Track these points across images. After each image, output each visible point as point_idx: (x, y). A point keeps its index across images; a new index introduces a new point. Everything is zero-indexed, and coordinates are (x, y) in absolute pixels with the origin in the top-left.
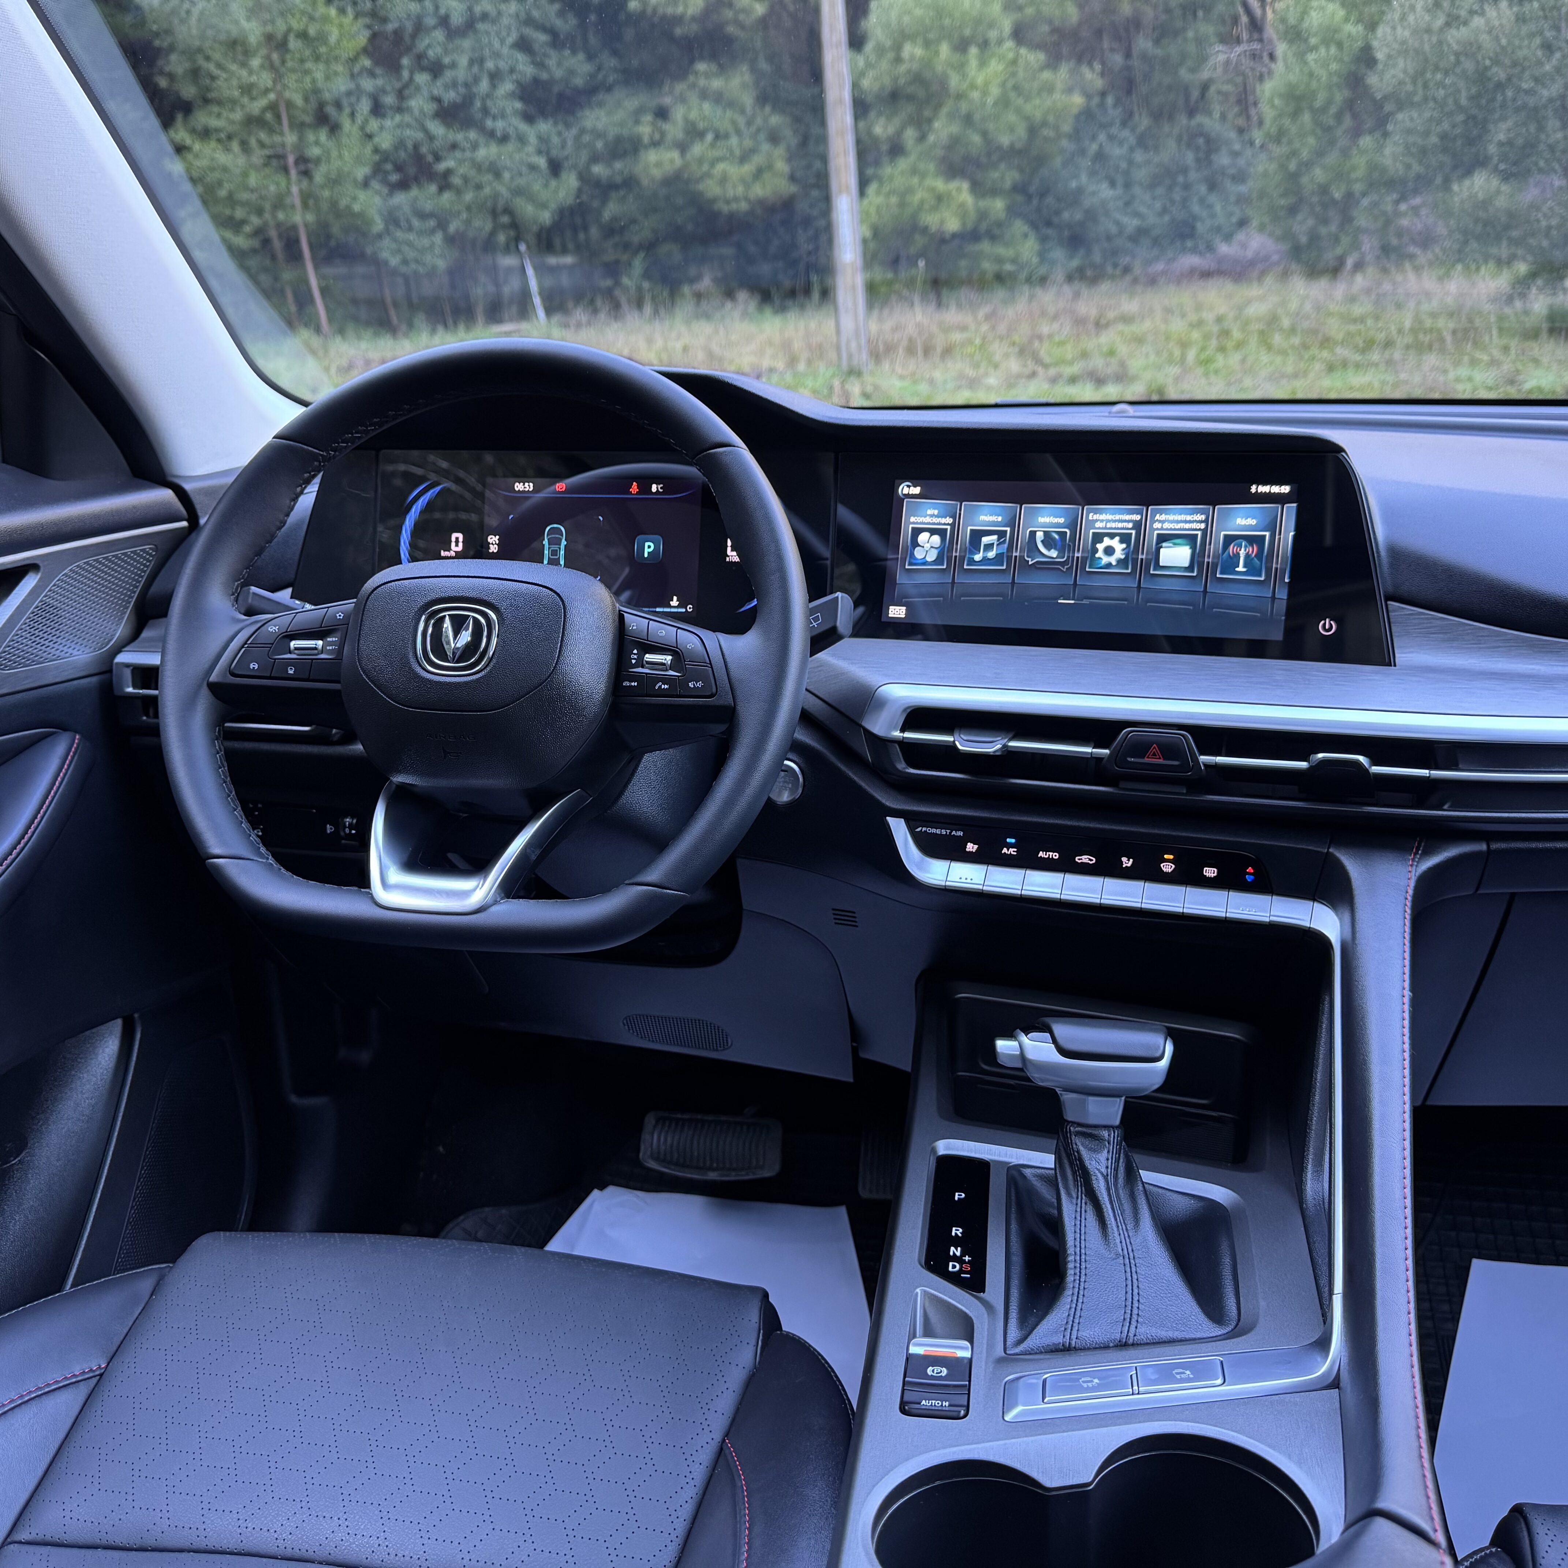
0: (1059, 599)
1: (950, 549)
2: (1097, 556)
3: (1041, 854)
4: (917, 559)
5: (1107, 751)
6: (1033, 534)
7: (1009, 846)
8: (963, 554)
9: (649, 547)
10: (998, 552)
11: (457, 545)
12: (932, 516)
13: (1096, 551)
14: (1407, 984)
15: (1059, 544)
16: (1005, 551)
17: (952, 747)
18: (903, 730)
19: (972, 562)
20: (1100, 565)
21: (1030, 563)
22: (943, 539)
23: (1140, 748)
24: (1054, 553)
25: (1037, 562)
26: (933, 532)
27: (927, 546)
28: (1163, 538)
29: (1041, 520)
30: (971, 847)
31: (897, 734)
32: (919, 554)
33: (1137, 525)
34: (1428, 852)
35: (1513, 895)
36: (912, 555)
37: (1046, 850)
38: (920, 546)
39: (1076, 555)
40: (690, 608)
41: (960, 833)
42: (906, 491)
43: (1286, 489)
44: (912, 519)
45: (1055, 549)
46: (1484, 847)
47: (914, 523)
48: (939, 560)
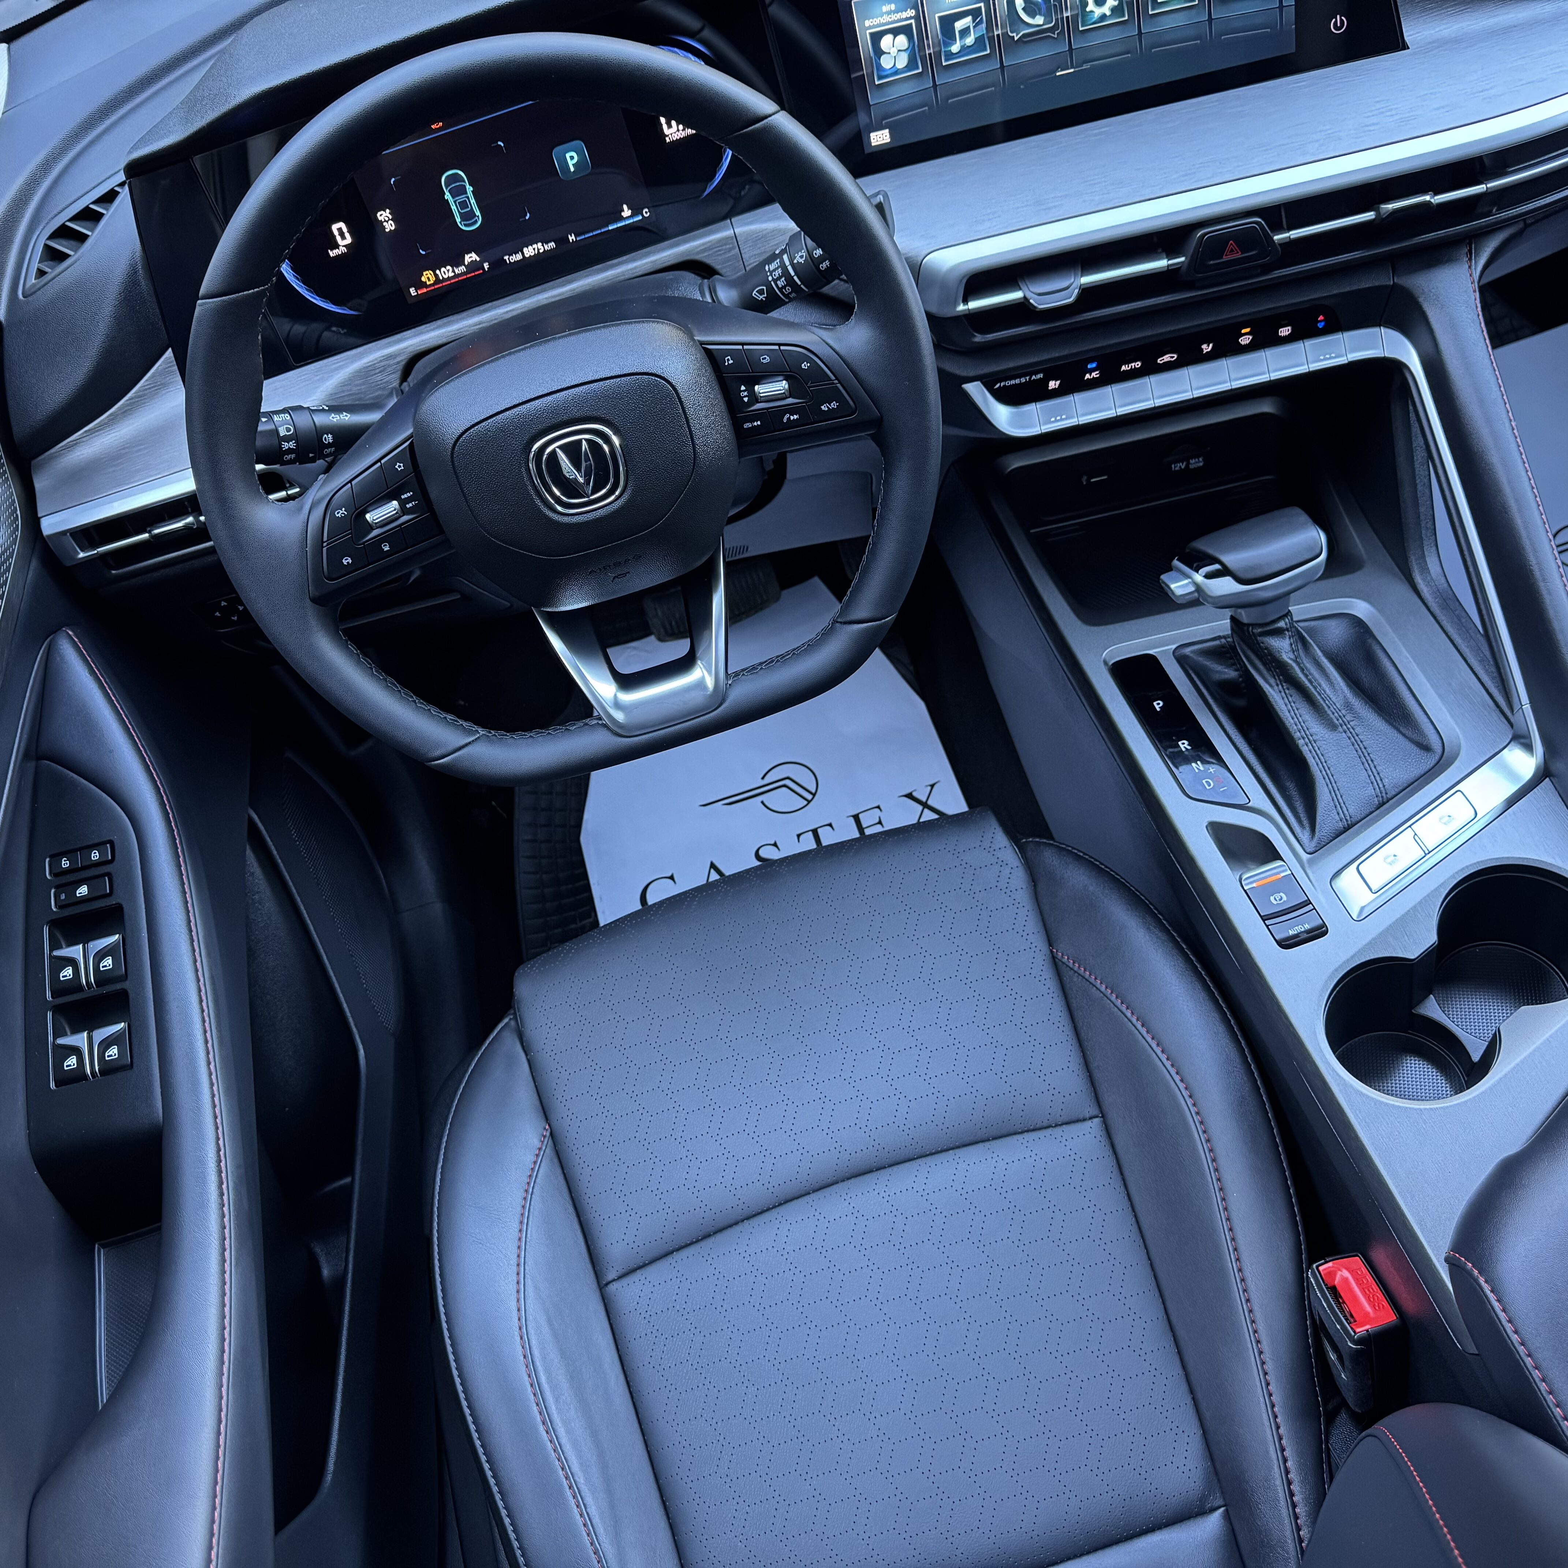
0: (1057, 71)
1: (922, 47)
2: (1088, 9)
3: (1124, 368)
4: (885, 70)
5: (1183, 259)
6: (1011, 3)
7: (1091, 371)
8: (937, 49)
9: (572, 158)
10: (977, 36)
11: (343, 237)
12: (889, 13)
15: (1043, 7)
16: (985, 32)
17: (1023, 306)
18: (965, 301)
19: (950, 55)
20: (1094, 20)
21: (1016, 39)
22: (910, 38)
23: (1218, 247)
24: (1039, 20)
25: (1024, 36)
26: (895, 32)
27: (893, 51)
30: (1053, 385)
31: (961, 307)
32: (886, 63)
36: (879, 66)
37: (1128, 363)
38: (884, 53)
39: (1065, 15)
40: (646, 212)
41: (1040, 376)
44: (867, 23)
45: (1040, 14)
47: (870, 27)
48: (908, 67)
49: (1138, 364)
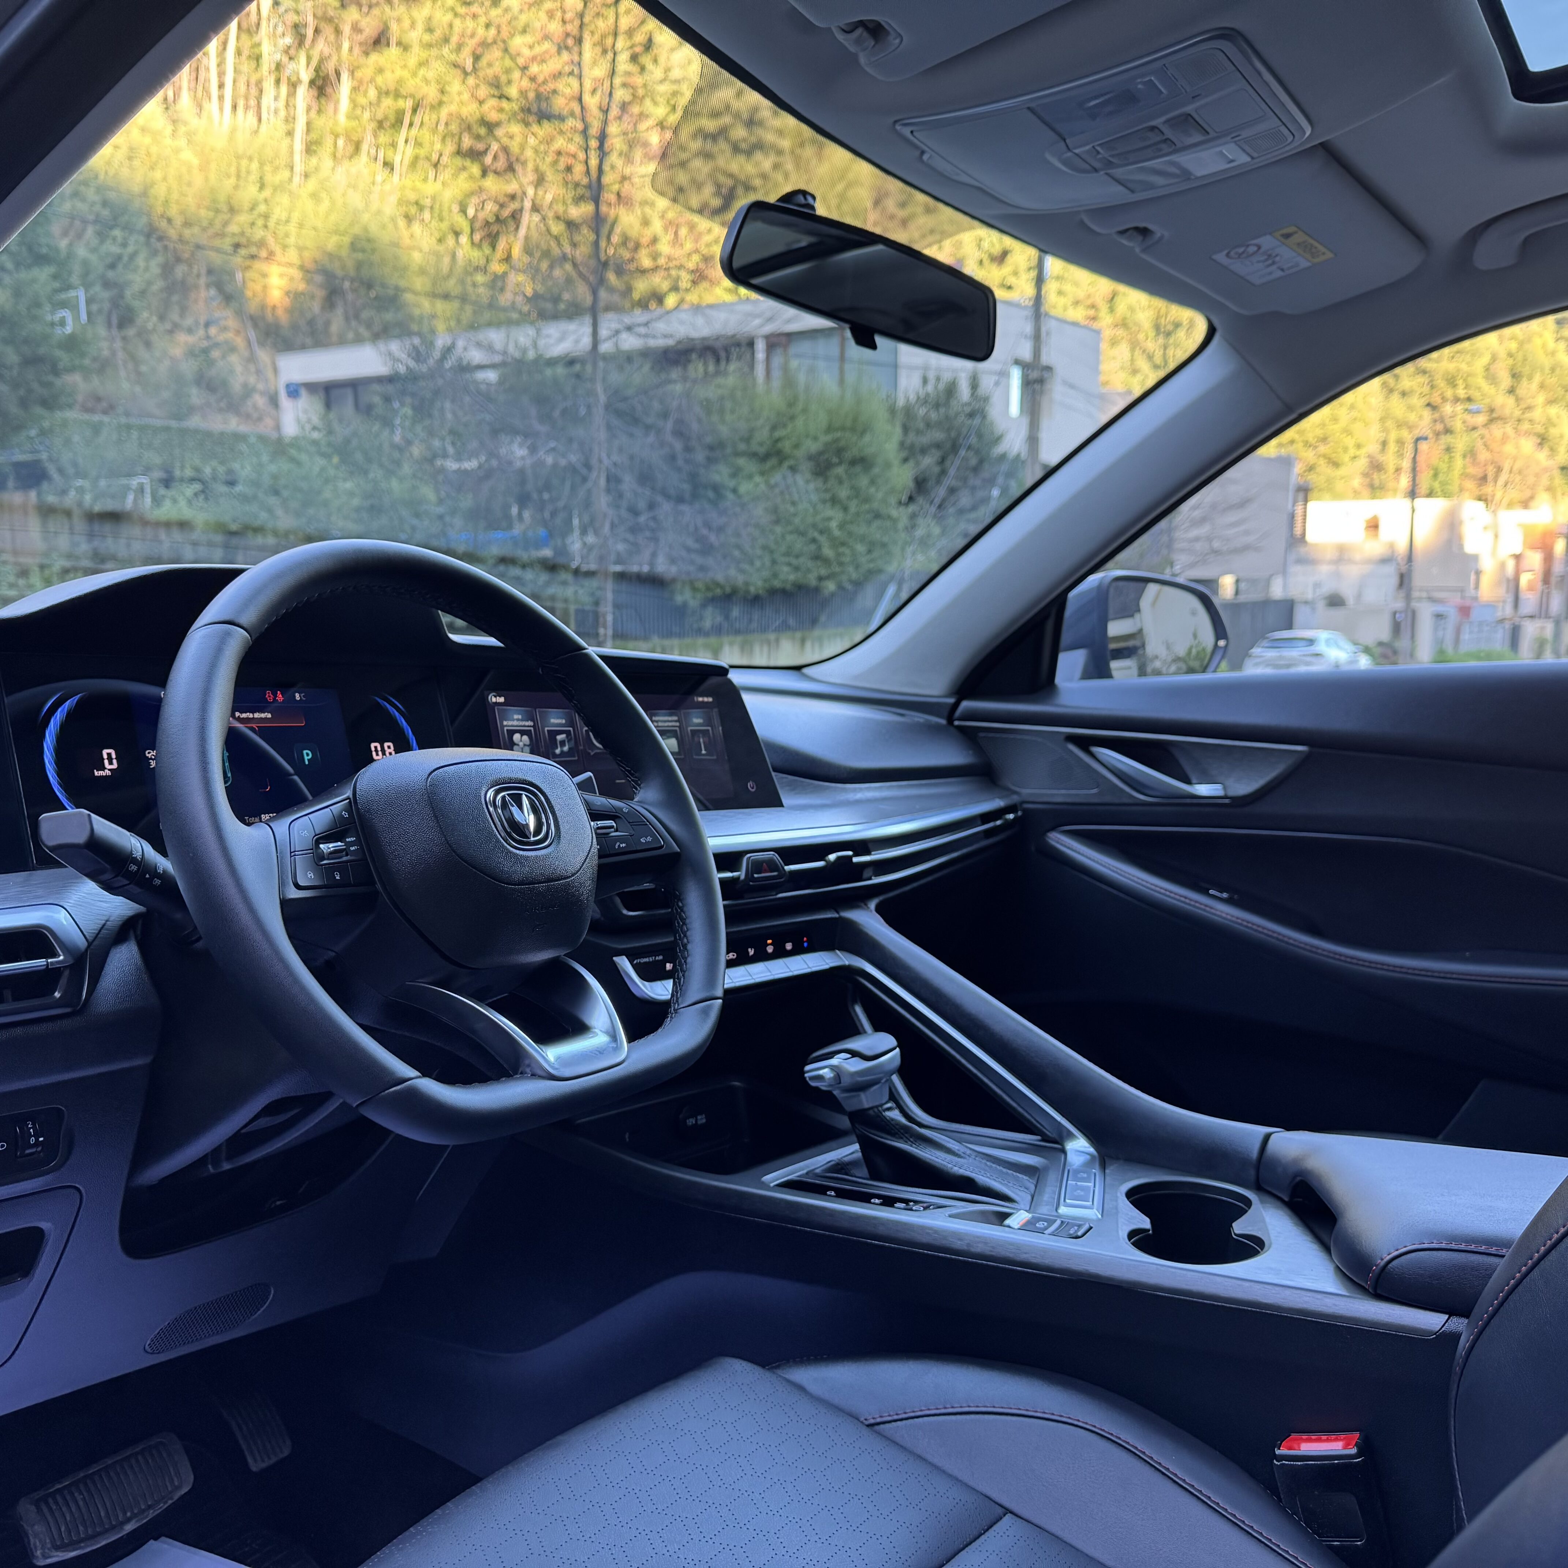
1: (538, 746)
5: (739, 874)
8: (547, 749)
9: (308, 755)
10: (570, 747)
11: (111, 763)
12: (518, 720)
16: (574, 746)
22: (531, 738)
23: (757, 867)
25: (597, 753)
26: (522, 733)
27: (521, 744)
30: (668, 967)
38: (515, 744)
41: (661, 958)
42: (494, 700)
43: (710, 699)
44: (505, 723)
47: (506, 726)
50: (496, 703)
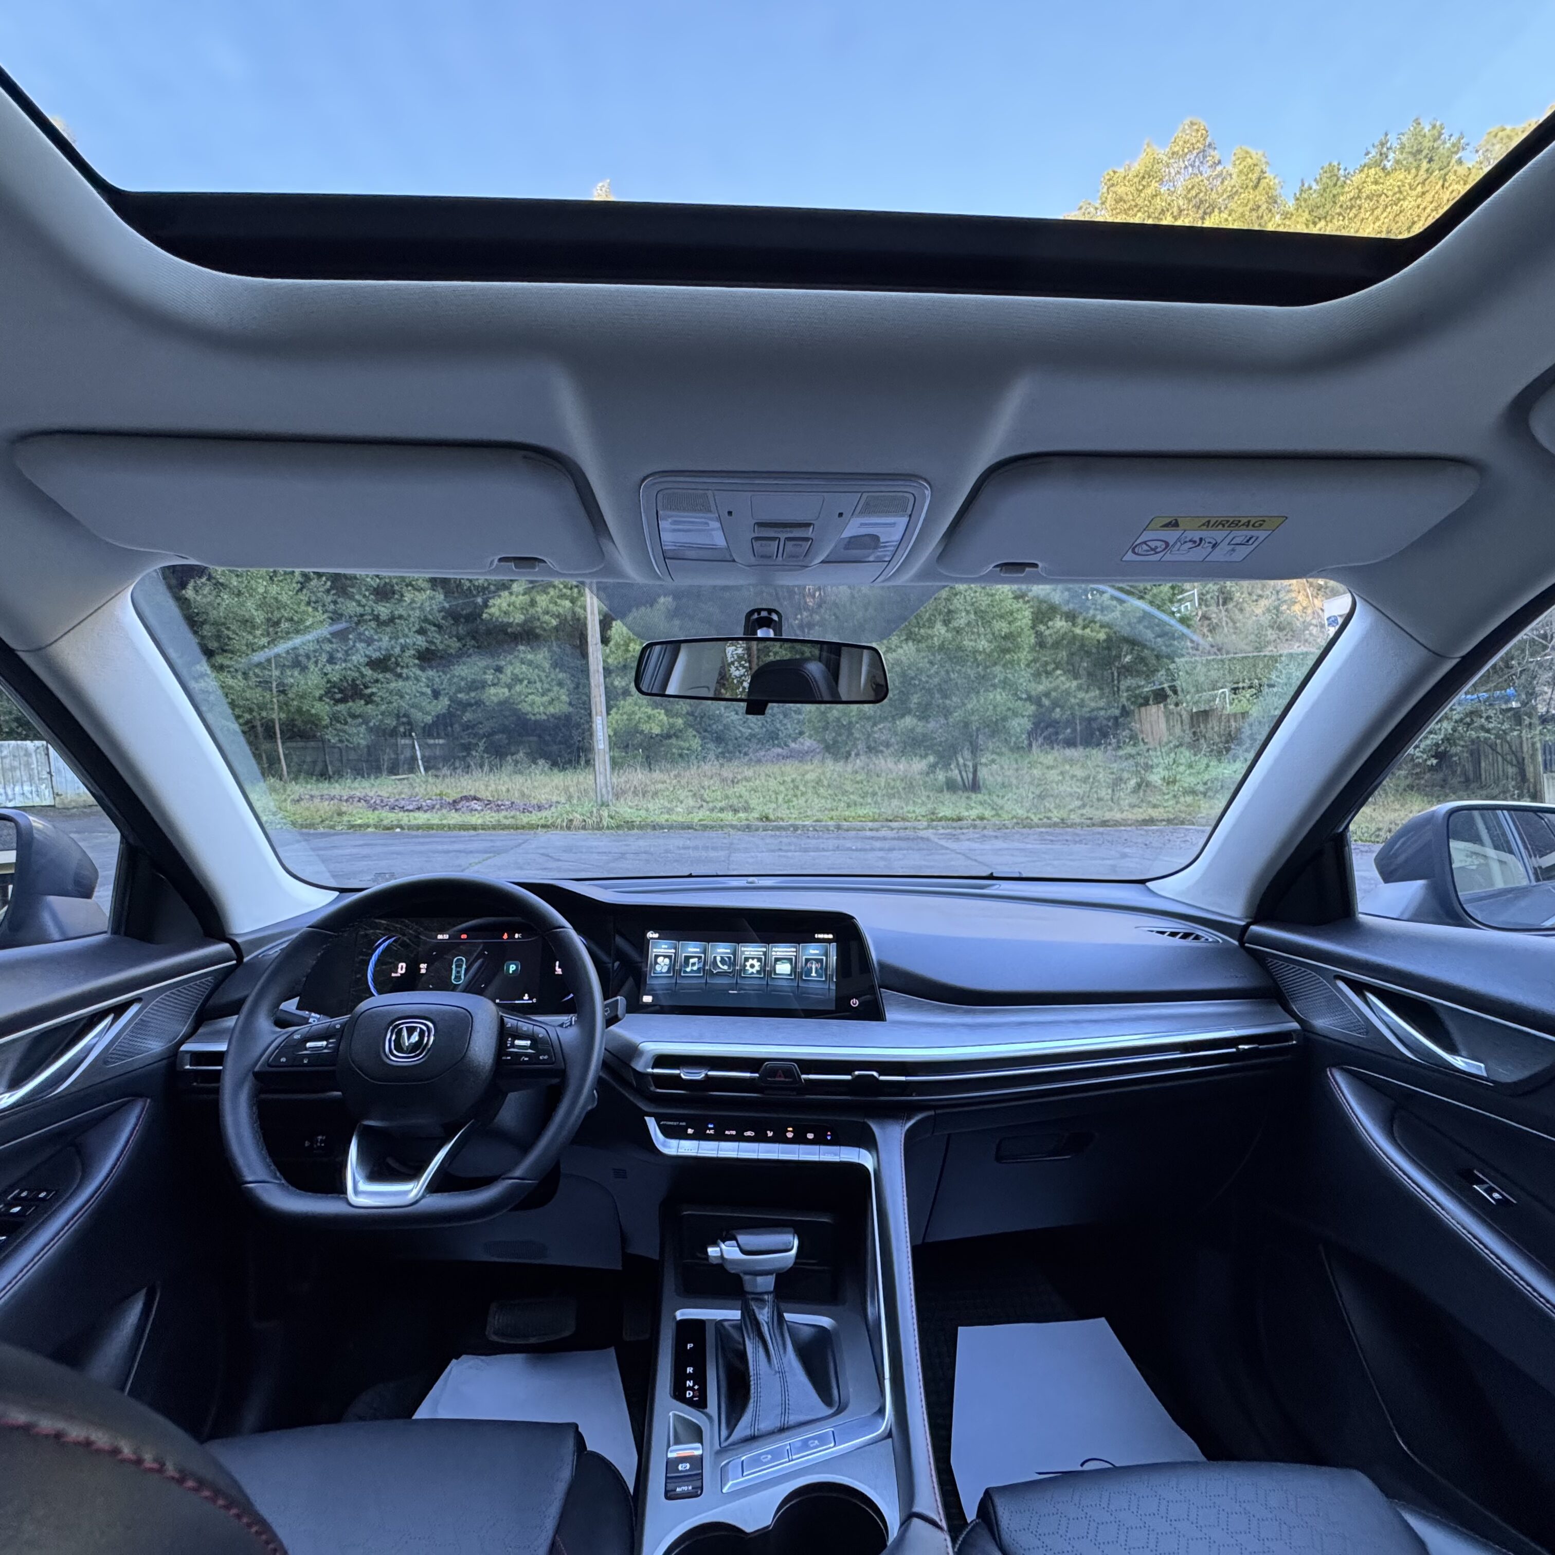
0: (730, 991)
1: (674, 965)
2: (746, 968)
3: (727, 1132)
4: (657, 971)
5: (757, 1075)
6: (715, 957)
7: (710, 1129)
8: (681, 968)
10: (698, 967)
11: (401, 970)
12: (664, 948)
13: (745, 966)
14: (905, 1194)
15: (728, 963)
16: (702, 966)
17: (678, 1077)
18: (653, 1068)
19: (685, 972)
20: (748, 973)
21: (715, 972)
22: (671, 961)
23: (773, 1072)
24: (726, 967)
25: (718, 972)
26: (665, 957)
27: (662, 964)
28: (777, 960)
29: (719, 950)
30: (690, 1131)
31: (650, 1070)
32: (658, 968)
33: (765, 954)
34: (909, 1119)
35: (949, 1135)
36: (655, 968)
37: (729, 1130)
38: (658, 964)
39: (736, 968)
40: (535, 1000)
41: (684, 1124)
42: (651, 936)
43: (831, 936)
44: (654, 950)
45: (726, 965)
46: (932, 1113)
47: (655, 952)
48: (668, 971)
49: (734, 1133)
50: (652, 938)
